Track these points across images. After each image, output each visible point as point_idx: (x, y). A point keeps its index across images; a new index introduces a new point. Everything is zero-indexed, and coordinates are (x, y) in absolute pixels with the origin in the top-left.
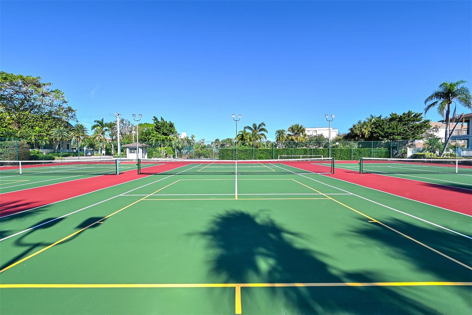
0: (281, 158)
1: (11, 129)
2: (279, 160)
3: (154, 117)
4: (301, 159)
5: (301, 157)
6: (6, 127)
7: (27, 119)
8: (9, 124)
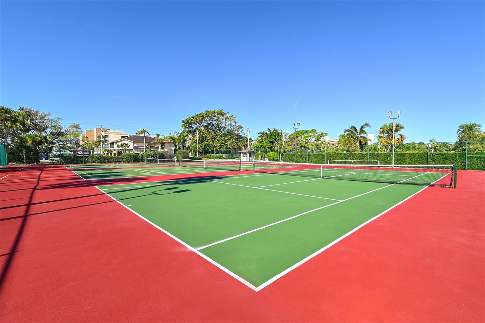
0: (331, 163)
1: (209, 142)
2: (328, 165)
3: (268, 129)
4: (352, 165)
5: (352, 162)
6: (207, 141)
7: (216, 136)
8: (209, 140)
